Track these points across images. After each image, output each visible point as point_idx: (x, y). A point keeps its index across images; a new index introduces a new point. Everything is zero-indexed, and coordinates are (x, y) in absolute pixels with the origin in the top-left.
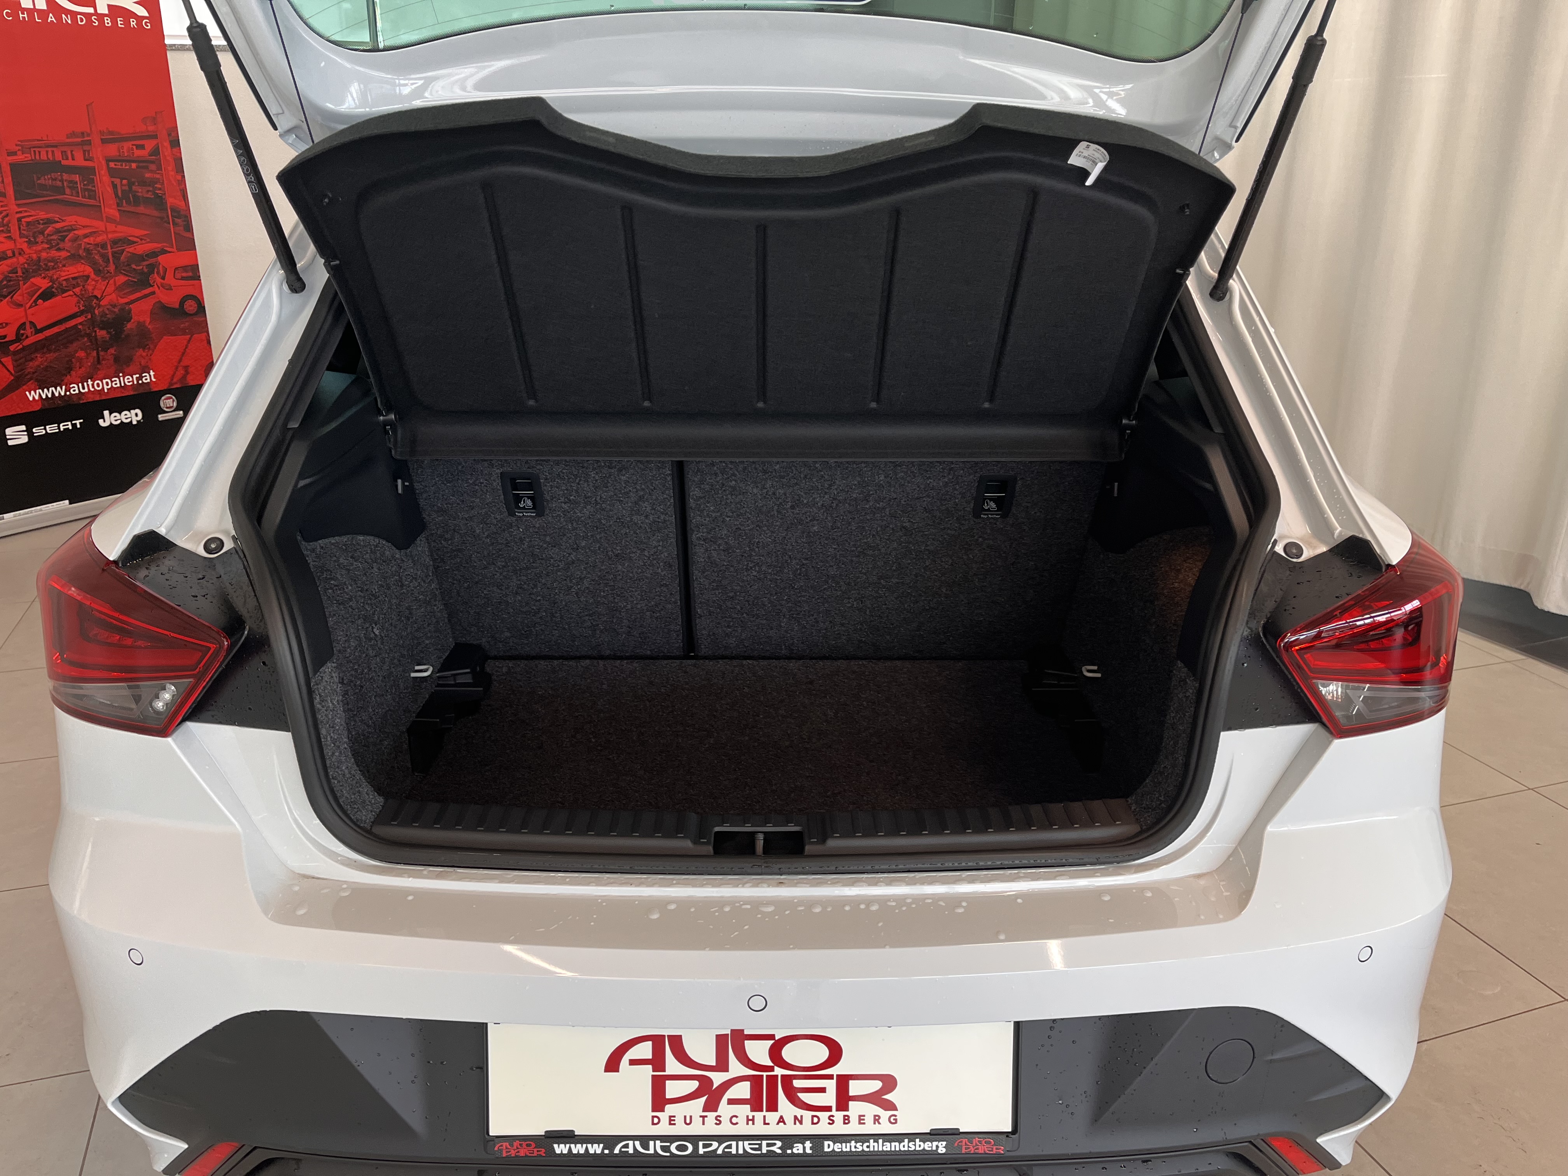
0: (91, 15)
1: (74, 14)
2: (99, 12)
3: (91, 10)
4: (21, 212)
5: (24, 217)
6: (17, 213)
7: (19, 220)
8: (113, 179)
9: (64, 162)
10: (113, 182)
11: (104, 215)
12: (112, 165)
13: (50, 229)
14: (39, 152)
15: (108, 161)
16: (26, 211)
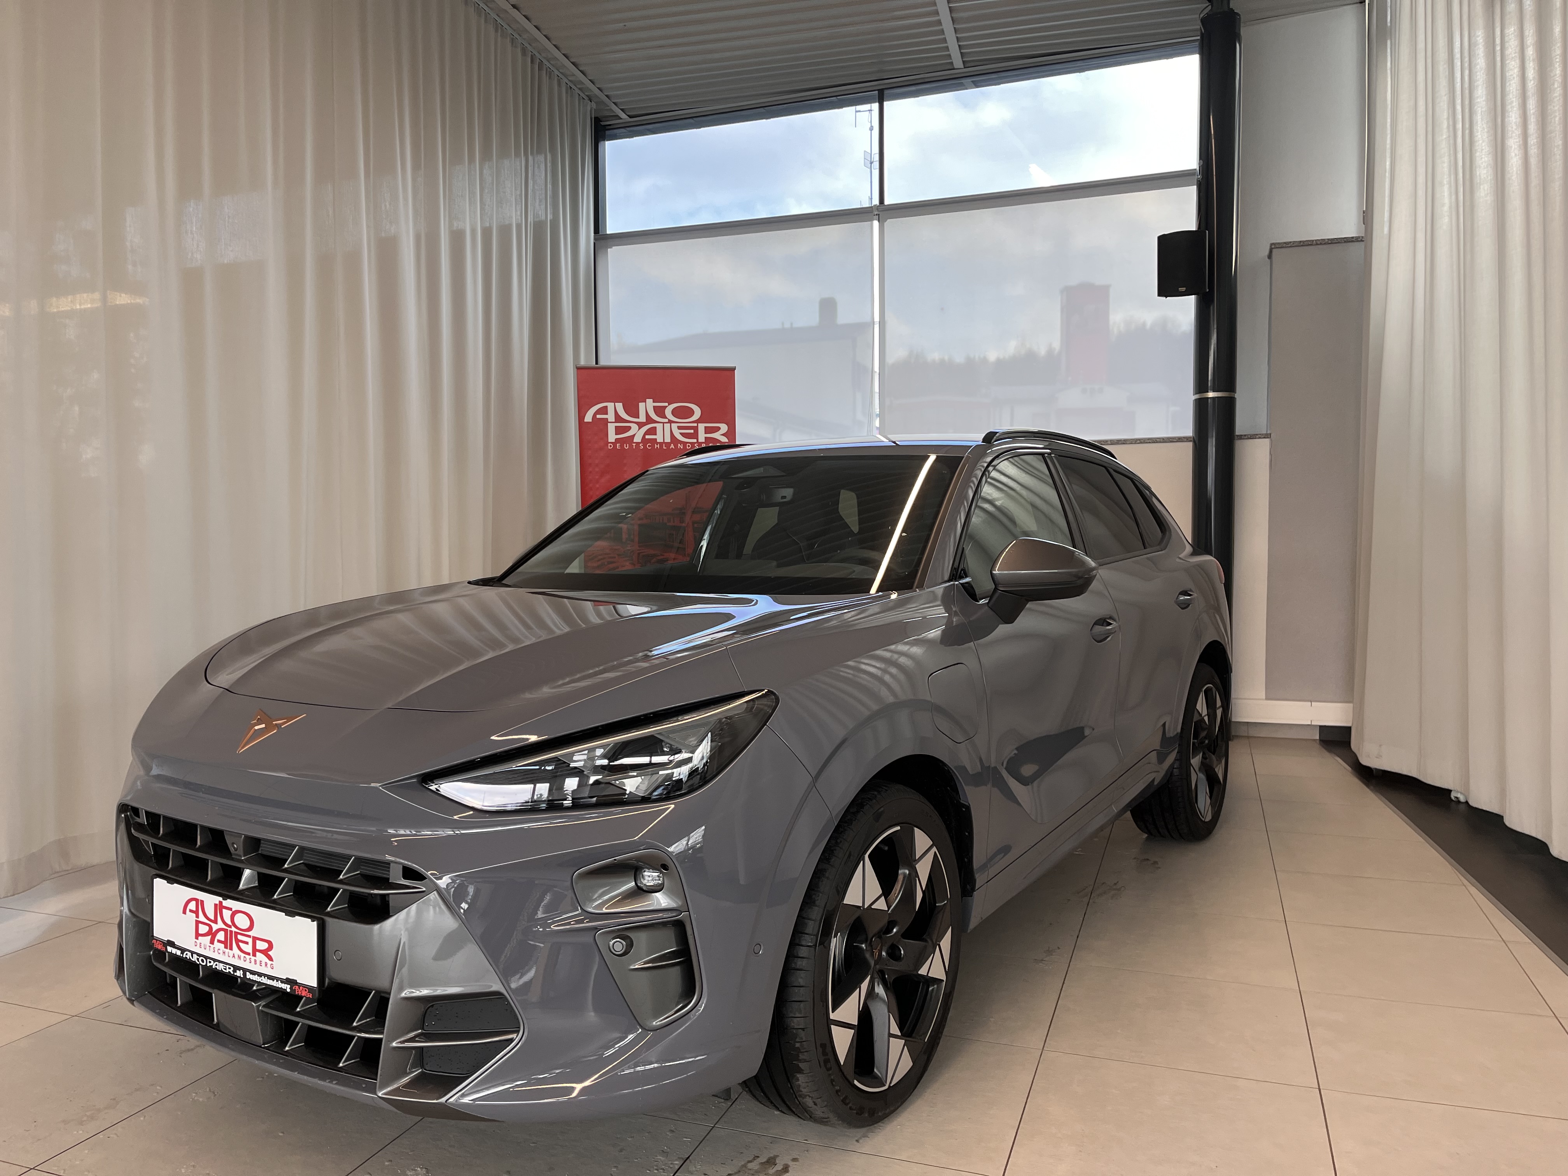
0: (695, 443)
1: (685, 443)
2: (699, 441)
3: (695, 441)
4: (640, 550)
5: (641, 553)
6: (638, 550)
7: (639, 554)
8: (695, 533)
9: (668, 524)
10: (695, 535)
11: (687, 553)
12: (696, 525)
13: (655, 559)
14: (655, 519)
15: (694, 523)
16: (643, 550)
